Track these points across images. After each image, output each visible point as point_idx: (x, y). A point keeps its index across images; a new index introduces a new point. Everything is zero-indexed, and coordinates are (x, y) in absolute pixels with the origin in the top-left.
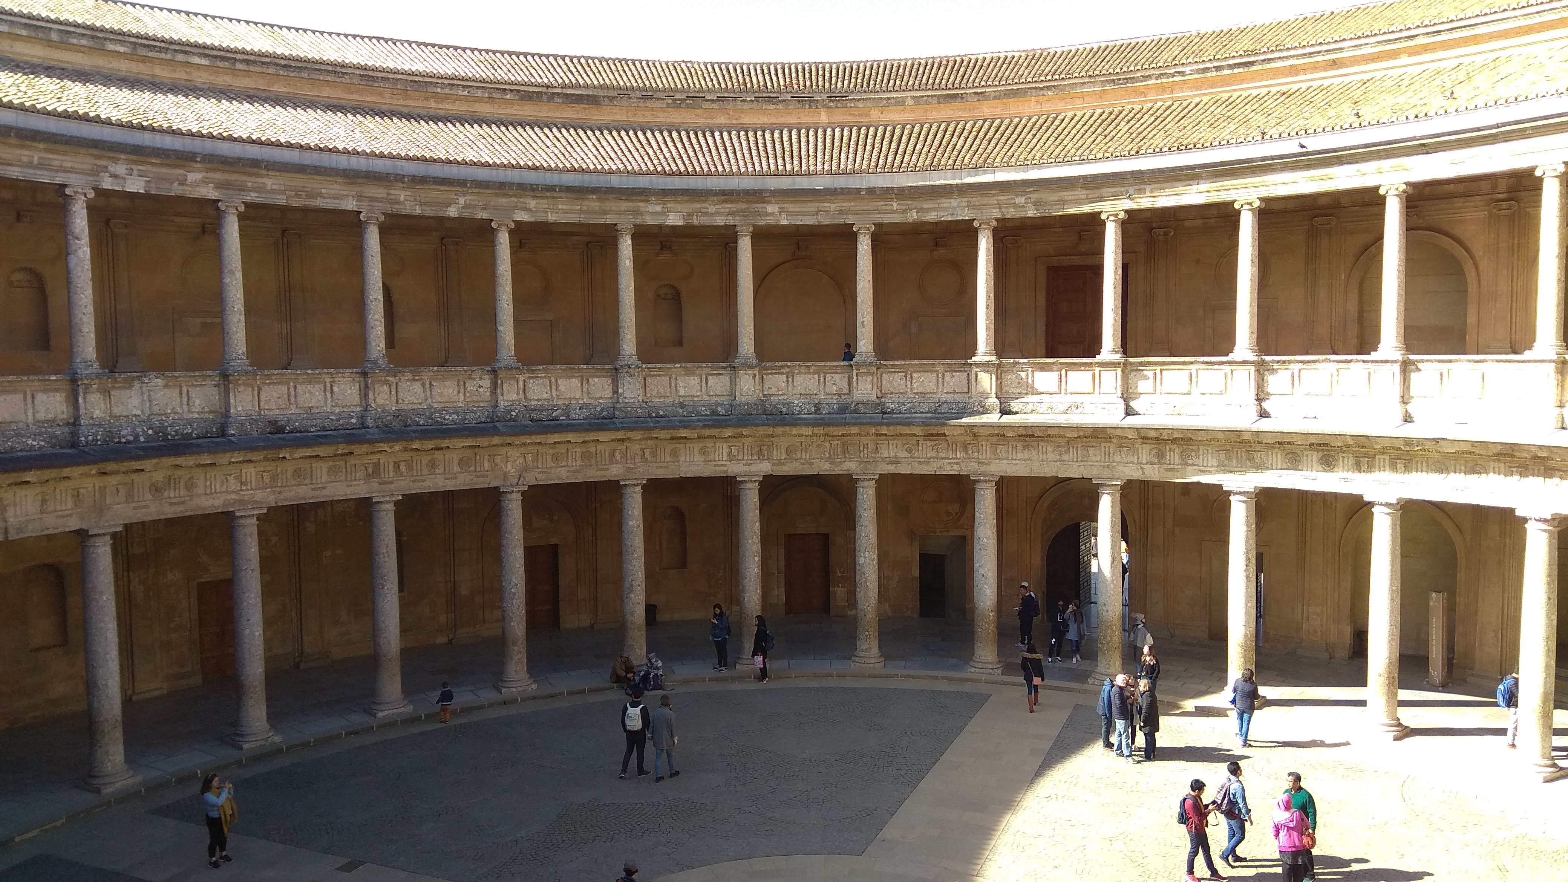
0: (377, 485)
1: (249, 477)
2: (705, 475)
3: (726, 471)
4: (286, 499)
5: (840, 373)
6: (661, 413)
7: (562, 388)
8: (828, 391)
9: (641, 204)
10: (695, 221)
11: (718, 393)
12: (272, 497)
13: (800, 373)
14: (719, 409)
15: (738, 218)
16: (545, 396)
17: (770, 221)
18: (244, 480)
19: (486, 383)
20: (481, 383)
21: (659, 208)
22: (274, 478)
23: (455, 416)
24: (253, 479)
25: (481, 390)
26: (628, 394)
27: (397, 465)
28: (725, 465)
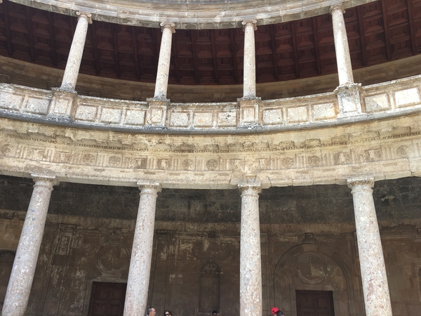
0: (143, 173)
1: (49, 153)
4: (73, 174)
12: (63, 170)
18: (45, 154)
19: (233, 114)
20: (230, 114)
22: (69, 157)
24: (53, 155)
27: (159, 161)
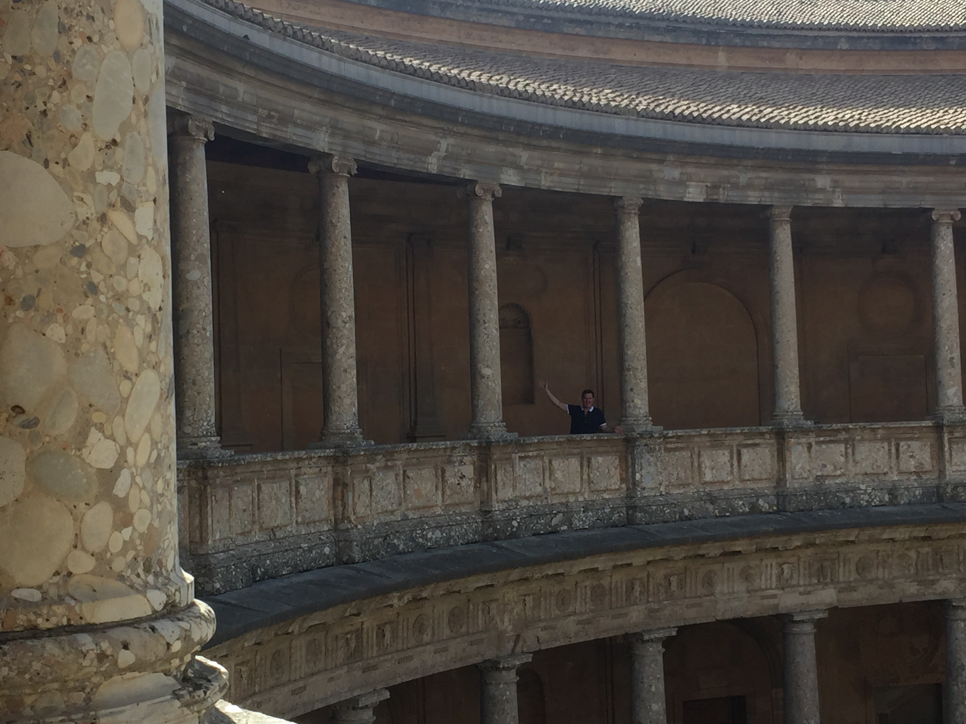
2: (748, 614)
3: (776, 606)
5: (918, 439)
6: (686, 512)
7: (558, 475)
8: (903, 467)
9: (654, 167)
10: (723, 196)
11: (756, 475)
13: (862, 440)
14: (761, 502)
15: (776, 194)
16: (539, 489)
17: (819, 200)
21: (675, 173)
23: (438, 534)
25: (464, 483)
26: (648, 483)
28: (774, 596)
